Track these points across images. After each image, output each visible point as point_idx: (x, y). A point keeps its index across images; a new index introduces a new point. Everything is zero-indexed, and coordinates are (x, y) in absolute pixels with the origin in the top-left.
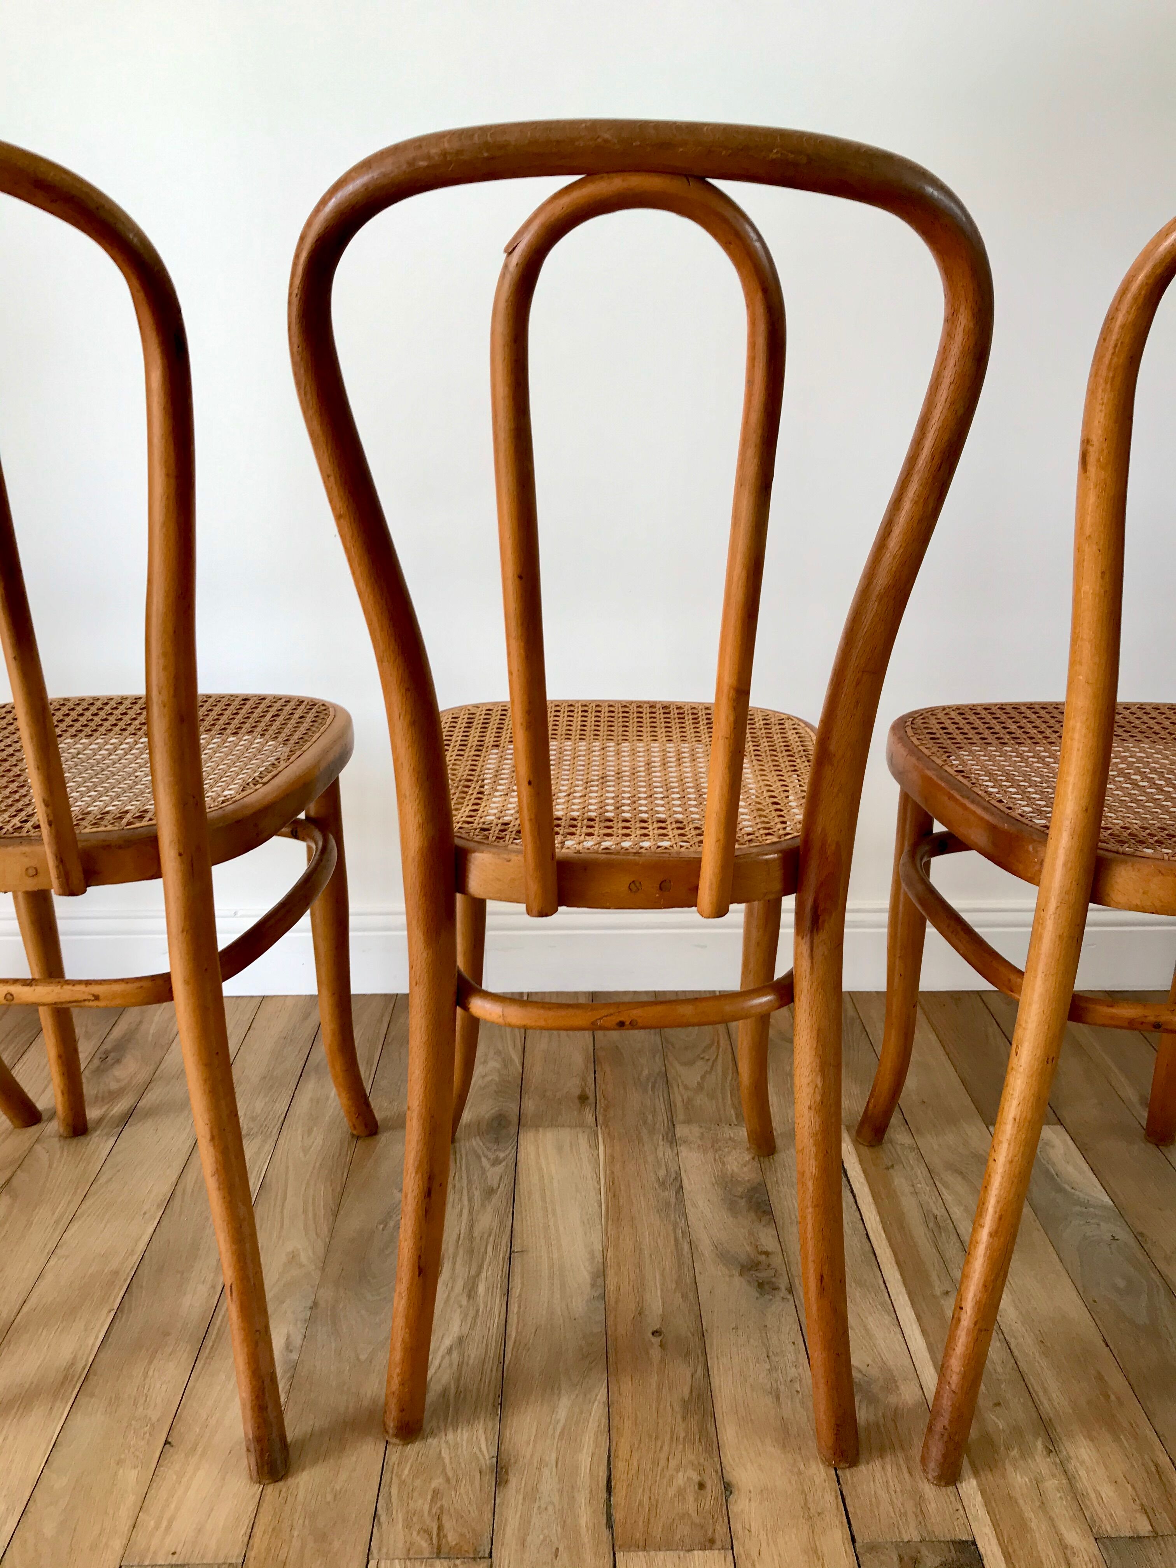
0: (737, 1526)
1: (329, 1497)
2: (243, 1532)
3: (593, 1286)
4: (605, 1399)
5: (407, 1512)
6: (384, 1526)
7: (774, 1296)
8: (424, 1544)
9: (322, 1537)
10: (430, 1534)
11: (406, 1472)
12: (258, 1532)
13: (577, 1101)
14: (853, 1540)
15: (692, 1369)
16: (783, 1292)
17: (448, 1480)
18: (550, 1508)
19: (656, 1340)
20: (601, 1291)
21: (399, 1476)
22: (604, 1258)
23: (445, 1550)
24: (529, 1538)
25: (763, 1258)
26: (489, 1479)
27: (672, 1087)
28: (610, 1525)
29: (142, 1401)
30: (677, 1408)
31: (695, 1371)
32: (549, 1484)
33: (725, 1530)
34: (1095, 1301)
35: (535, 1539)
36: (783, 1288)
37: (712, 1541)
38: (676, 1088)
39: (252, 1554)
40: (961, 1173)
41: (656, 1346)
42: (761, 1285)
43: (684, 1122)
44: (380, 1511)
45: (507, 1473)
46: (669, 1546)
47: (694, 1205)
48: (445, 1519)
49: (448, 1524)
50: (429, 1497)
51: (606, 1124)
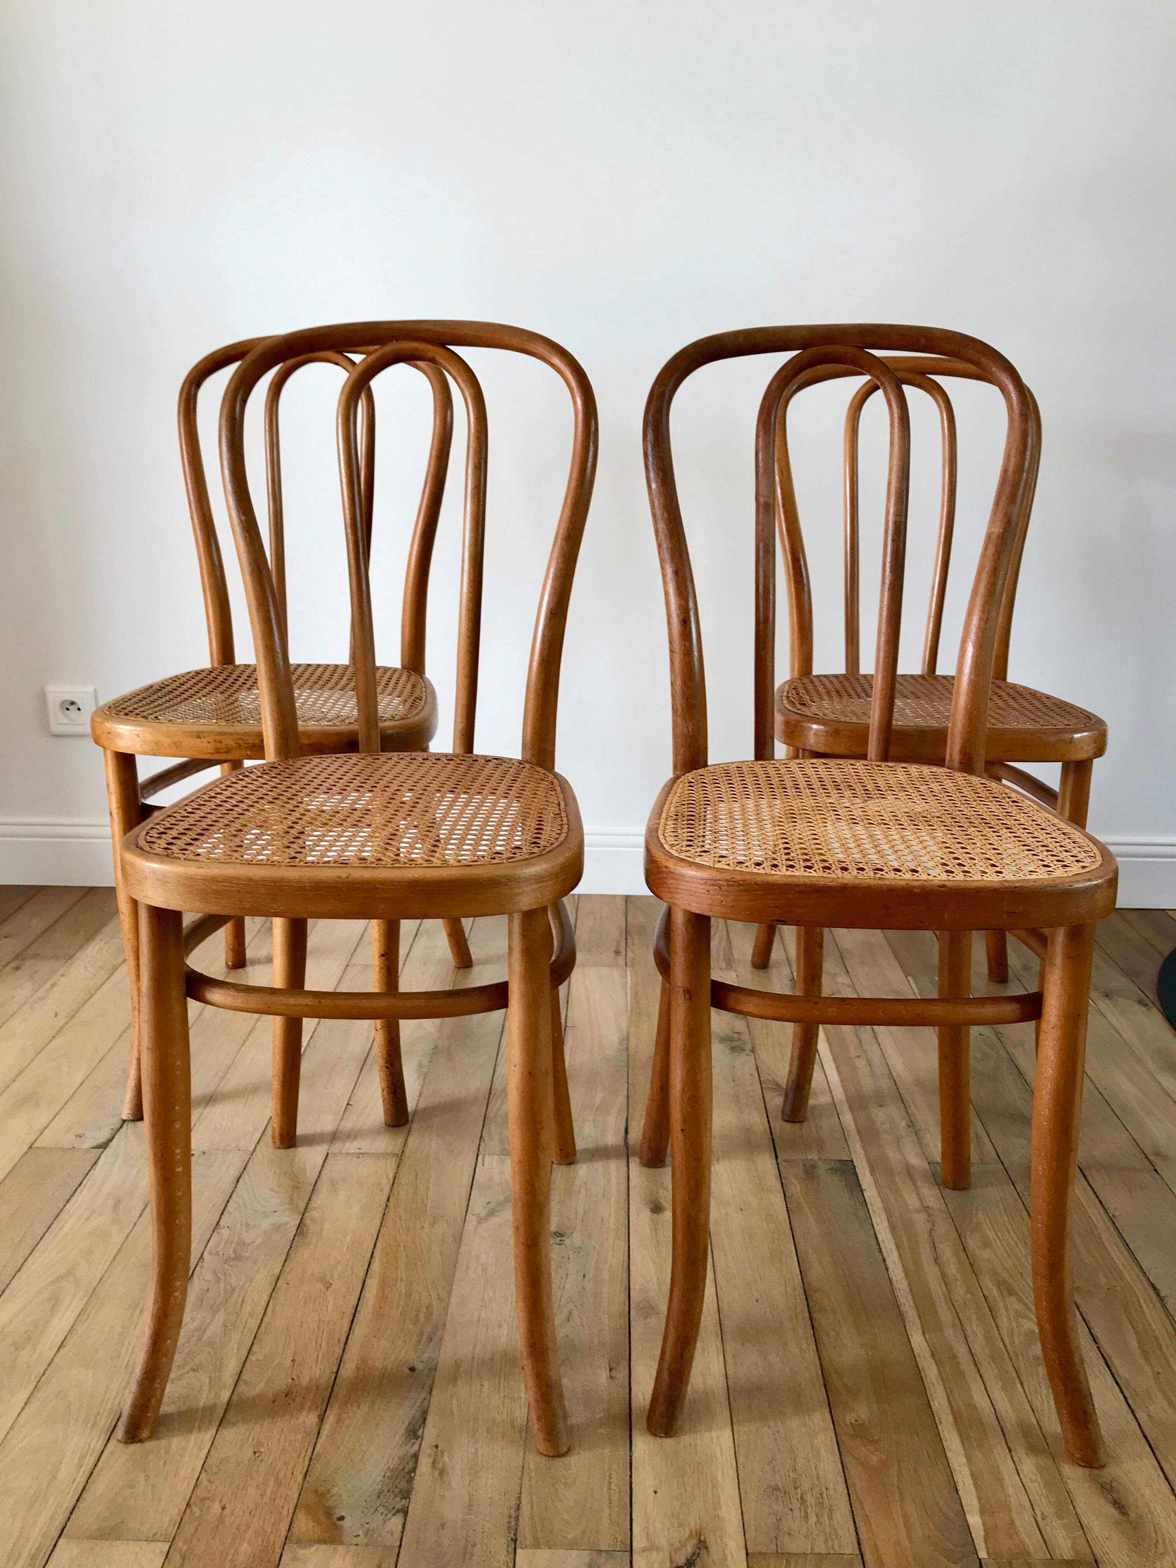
3: (620, 1043)
6: (487, 1142)
7: (741, 1053)
9: (450, 1145)
13: (613, 954)
16: (748, 1052)
20: (625, 1047)
22: (628, 1032)
25: (736, 1036)
29: (329, 1087)
36: (748, 1050)
39: (407, 1150)
42: (733, 1049)
51: (633, 965)
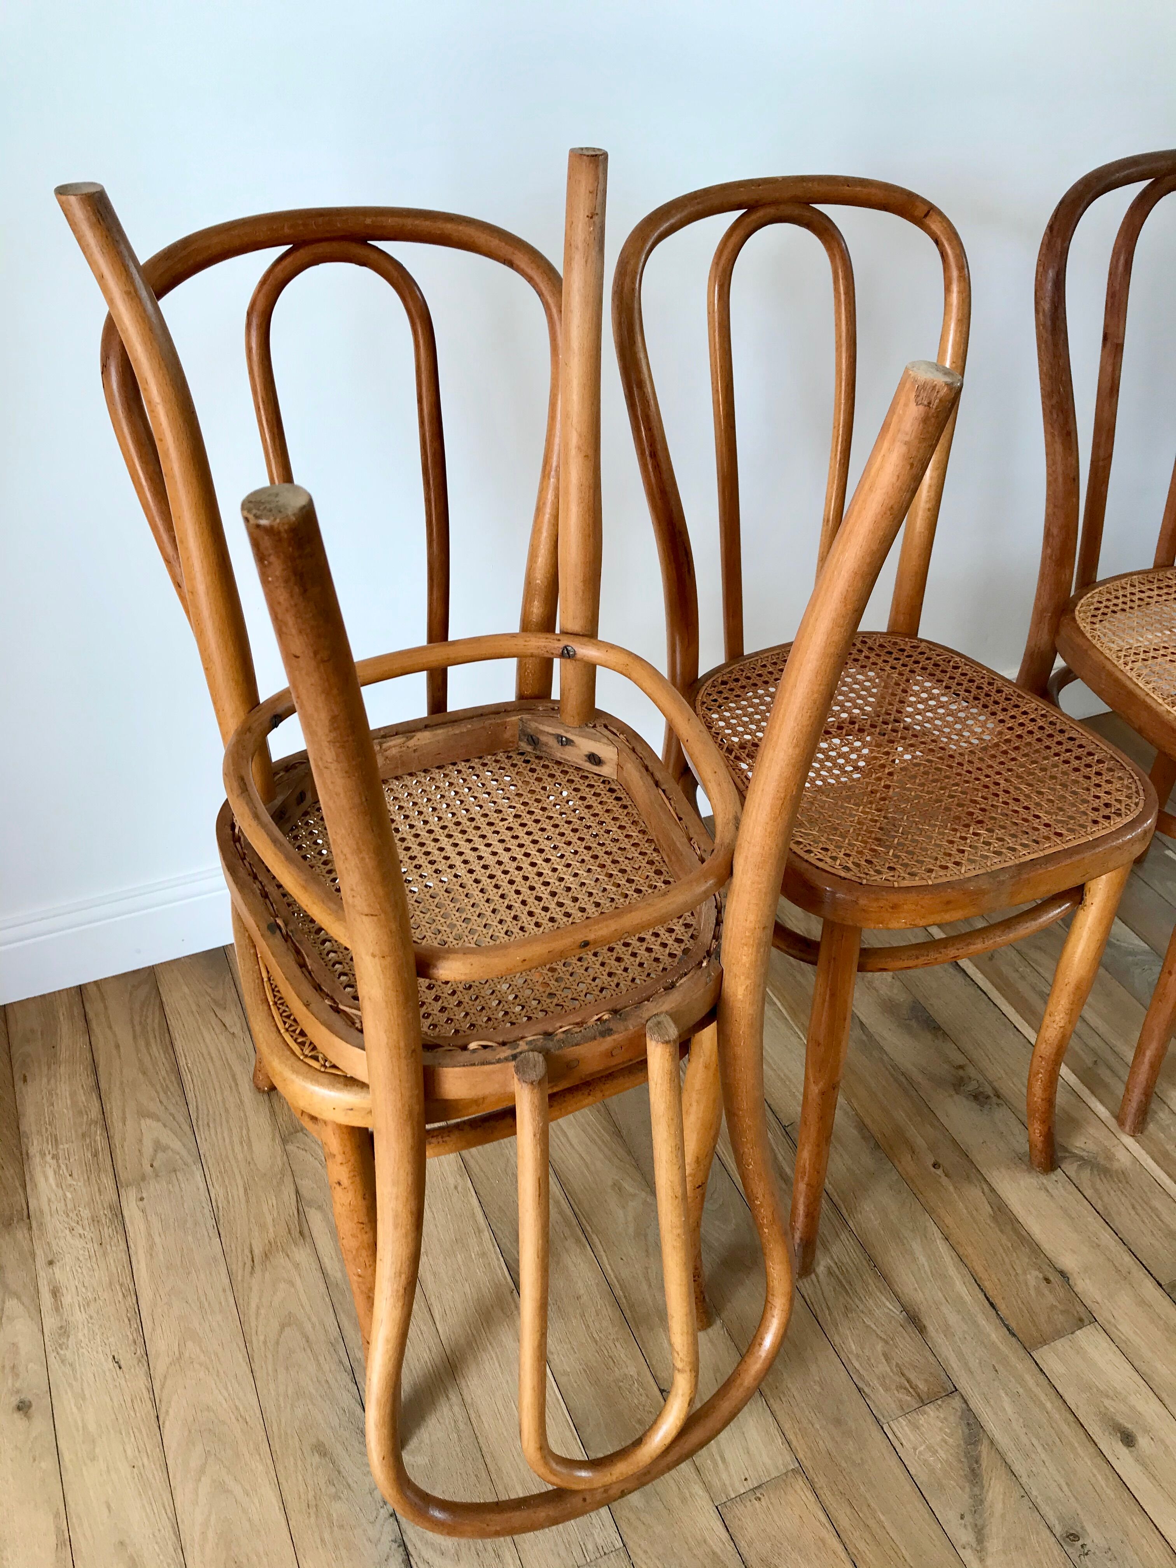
0: (1088, 1303)
1: (818, 1389)
2: (780, 1441)
3: (864, 1138)
4: (941, 1235)
5: (878, 1378)
6: (872, 1395)
8: (909, 1398)
9: (838, 1422)
10: (906, 1389)
11: (853, 1347)
12: (791, 1437)
14: (1160, 1285)
16: (994, 1099)
17: (887, 1342)
18: (966, 1336)
19: (939, 1172)
20: (873, 1141)
21: (852, 1352)
22: (854, 1109)
23: (924, 1397)
24: (970, 1365)
25: (961, 1072)
26: (911, 1328)
28: (1014, 1335)
29: (611, 1363)
30: (992, 1225)
31: (983, 1189)
32: (953, 1318)
33: (1083, 1308)
35: (974, 1364)
37: (1081, 1320)
39: (801, 1456)
40: (1040, 948)
41: (943, 1175)
42: (976, 1098)
44: (861, 1385)
45: (919, 1320)
46: (1059, 1334)
48: (906, 1372)
49: (912, 1376)
50: (884, 1361)
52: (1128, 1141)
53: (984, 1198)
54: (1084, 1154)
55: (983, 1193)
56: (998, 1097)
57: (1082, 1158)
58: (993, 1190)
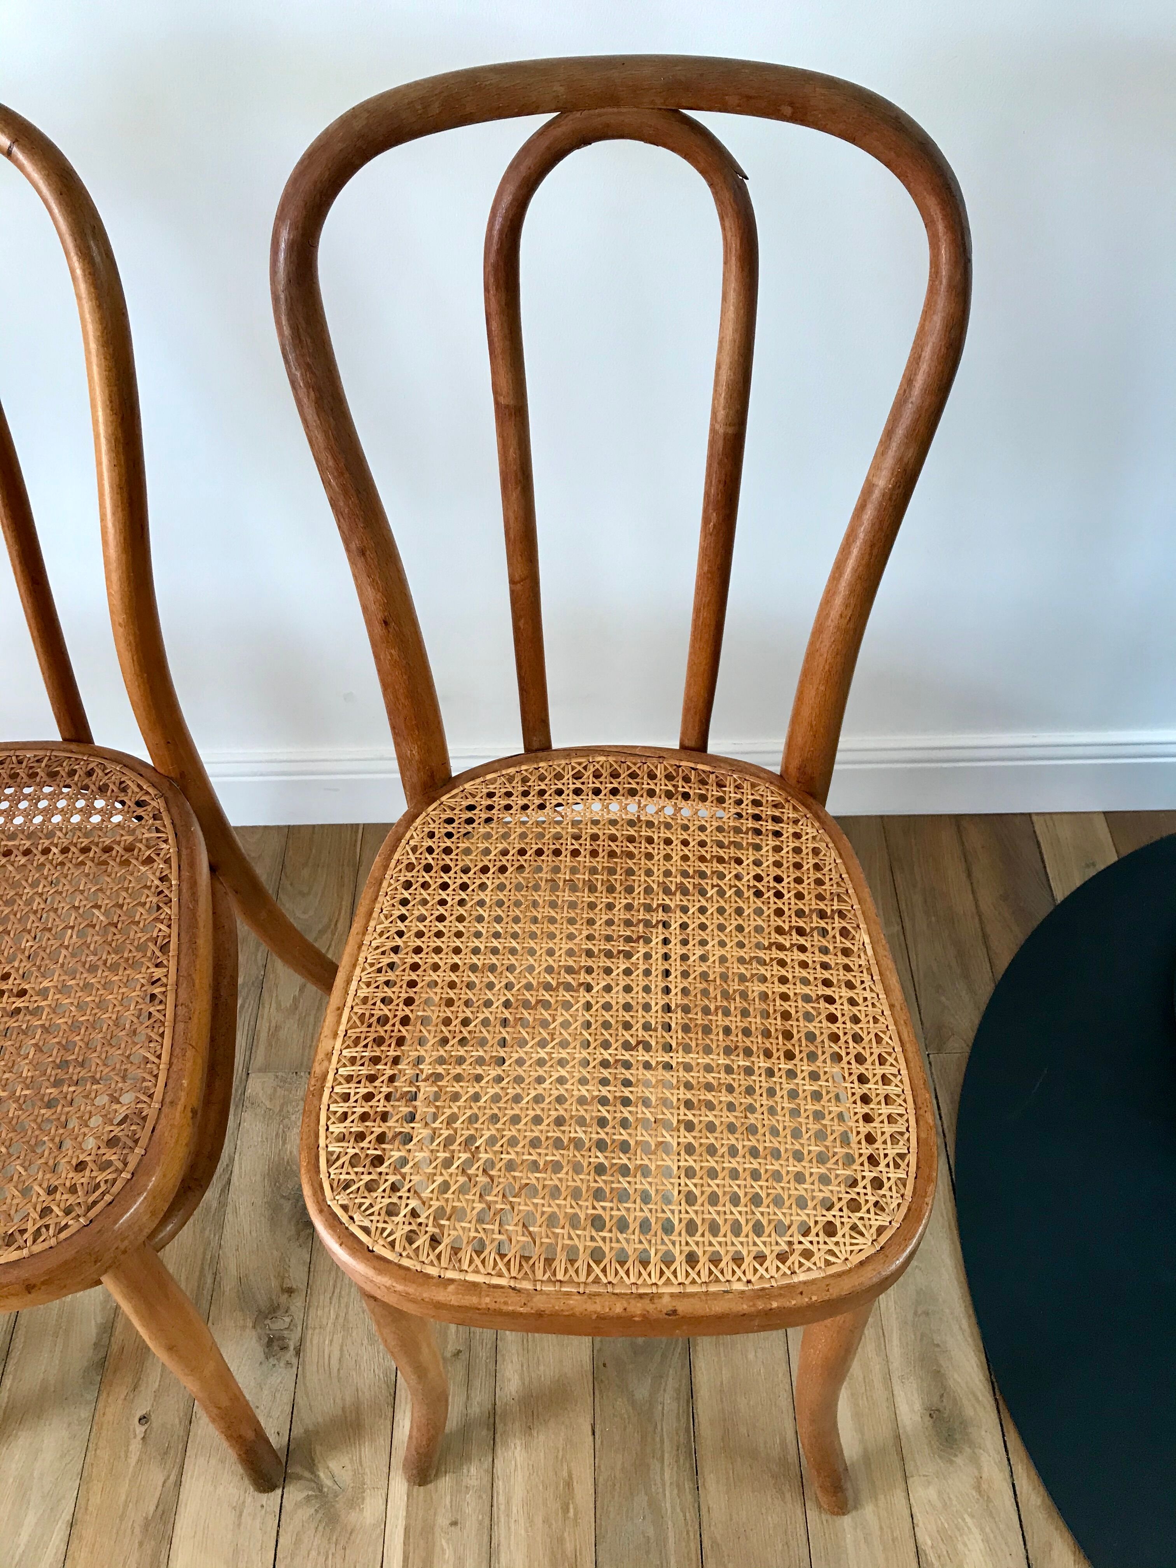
3: (96, 1346)
4: (69, 1517)
7: (279, 1360)
15: (165, 1473)
16: (290, 1354)
19: (140, 1430)
20: (102, 1353)
25: (284, 1297)
27: (264, 1007)
30: (138, 1531)
31: (169, 1477)
34: (604, 1365)
36: (292, 1348)
38: (267, 1006)
41: (140, 1437)
42: (270, 1342)
43: (260, 1070)
47: (236, 1211)
52: (399, 1486)
53: (160, 1488)
54: (328, 1482)
55: (164, 1482)
56: (298, 1353)
57: (320, 1488)
58: (179, 1484)
